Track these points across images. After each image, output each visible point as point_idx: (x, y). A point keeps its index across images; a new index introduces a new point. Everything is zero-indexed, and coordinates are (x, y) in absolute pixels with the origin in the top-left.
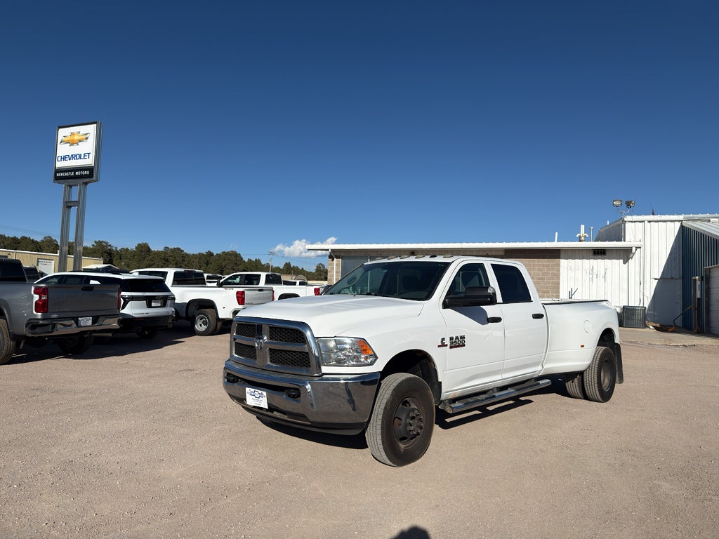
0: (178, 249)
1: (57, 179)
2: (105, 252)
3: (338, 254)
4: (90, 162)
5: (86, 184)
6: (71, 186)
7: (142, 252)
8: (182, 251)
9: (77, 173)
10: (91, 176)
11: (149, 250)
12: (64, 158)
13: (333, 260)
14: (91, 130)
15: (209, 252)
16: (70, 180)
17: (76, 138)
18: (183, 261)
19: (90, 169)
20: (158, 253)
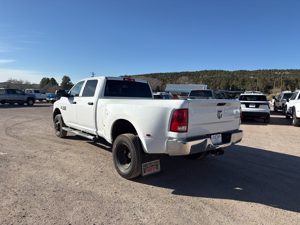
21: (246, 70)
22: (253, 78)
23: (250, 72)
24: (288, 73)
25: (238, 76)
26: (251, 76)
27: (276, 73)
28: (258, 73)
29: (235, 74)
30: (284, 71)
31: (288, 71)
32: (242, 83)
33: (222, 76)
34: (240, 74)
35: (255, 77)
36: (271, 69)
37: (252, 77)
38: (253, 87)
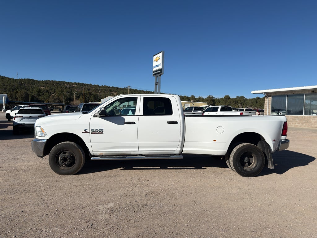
0: (243, 97)
1: (154, 75)
2: (212, 100)
3: (270, 95)
4: (160, 67)
5: (160, 75)
6: (157, 77)
7: (226, 99)
8: (244, 97)
9: (158, 72)
10: (161, 72)
11: (229, 98)
12: (155, 67)
13: (267, 98)
14: (160, 55)
15: (258, 97)
16: (156, 75)
17: (157, 59)
18: (244, 102)
19: (161, 70)
20: (233, 99)
21: (33, 79)
22: (44, 89)
23: (39, 82)
24: (76, 86)
25: (26, 85)
26: (41, 86)
27: (65, 85)
28: (47, 83)
29: (22, 83)
30: (72, 83)
31: (76, 84)
32: (38, 94)
33: (6, 84)
34: (28, 83)
35: (45, 87)
36: (60, 81)
37: (42, 88)
38: (54, 99)
